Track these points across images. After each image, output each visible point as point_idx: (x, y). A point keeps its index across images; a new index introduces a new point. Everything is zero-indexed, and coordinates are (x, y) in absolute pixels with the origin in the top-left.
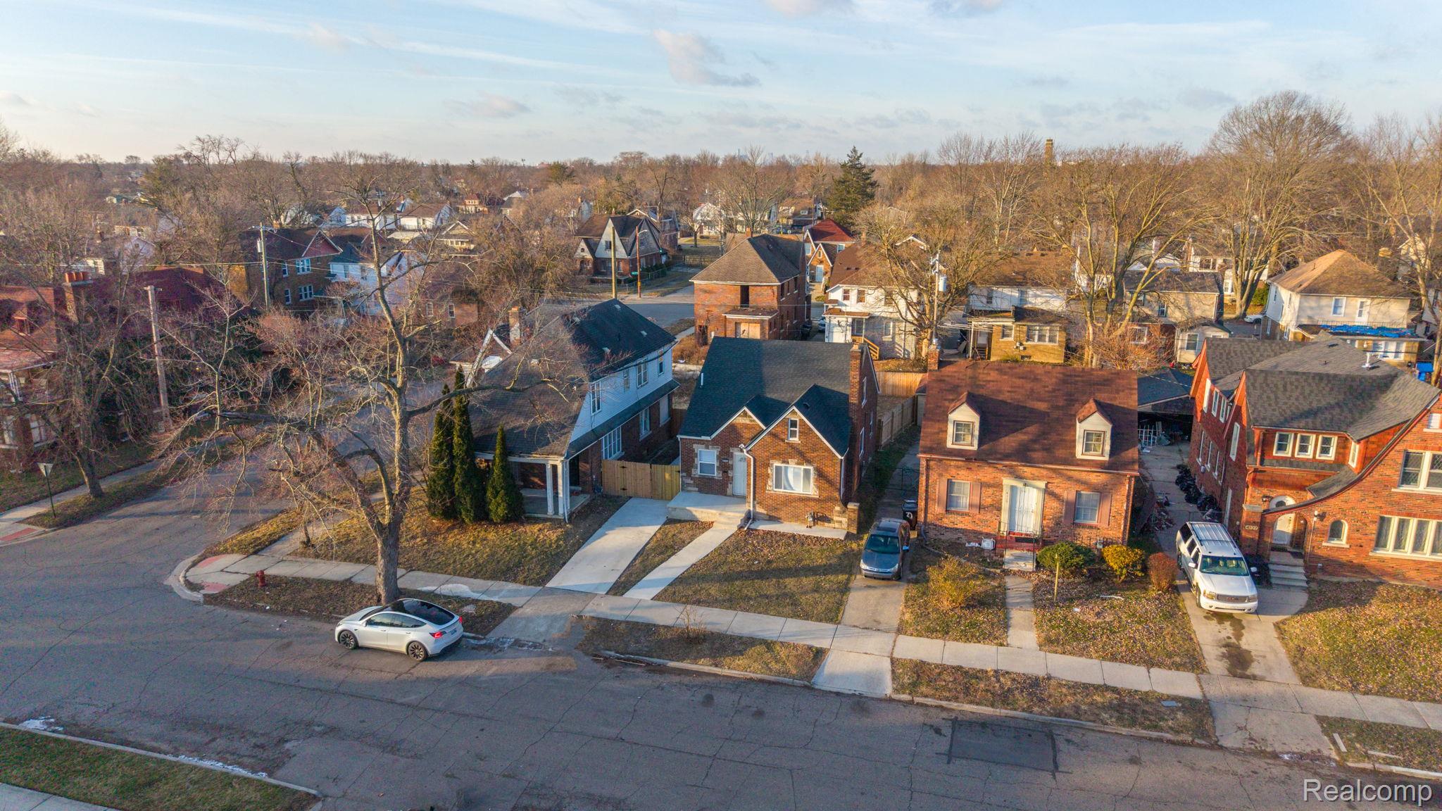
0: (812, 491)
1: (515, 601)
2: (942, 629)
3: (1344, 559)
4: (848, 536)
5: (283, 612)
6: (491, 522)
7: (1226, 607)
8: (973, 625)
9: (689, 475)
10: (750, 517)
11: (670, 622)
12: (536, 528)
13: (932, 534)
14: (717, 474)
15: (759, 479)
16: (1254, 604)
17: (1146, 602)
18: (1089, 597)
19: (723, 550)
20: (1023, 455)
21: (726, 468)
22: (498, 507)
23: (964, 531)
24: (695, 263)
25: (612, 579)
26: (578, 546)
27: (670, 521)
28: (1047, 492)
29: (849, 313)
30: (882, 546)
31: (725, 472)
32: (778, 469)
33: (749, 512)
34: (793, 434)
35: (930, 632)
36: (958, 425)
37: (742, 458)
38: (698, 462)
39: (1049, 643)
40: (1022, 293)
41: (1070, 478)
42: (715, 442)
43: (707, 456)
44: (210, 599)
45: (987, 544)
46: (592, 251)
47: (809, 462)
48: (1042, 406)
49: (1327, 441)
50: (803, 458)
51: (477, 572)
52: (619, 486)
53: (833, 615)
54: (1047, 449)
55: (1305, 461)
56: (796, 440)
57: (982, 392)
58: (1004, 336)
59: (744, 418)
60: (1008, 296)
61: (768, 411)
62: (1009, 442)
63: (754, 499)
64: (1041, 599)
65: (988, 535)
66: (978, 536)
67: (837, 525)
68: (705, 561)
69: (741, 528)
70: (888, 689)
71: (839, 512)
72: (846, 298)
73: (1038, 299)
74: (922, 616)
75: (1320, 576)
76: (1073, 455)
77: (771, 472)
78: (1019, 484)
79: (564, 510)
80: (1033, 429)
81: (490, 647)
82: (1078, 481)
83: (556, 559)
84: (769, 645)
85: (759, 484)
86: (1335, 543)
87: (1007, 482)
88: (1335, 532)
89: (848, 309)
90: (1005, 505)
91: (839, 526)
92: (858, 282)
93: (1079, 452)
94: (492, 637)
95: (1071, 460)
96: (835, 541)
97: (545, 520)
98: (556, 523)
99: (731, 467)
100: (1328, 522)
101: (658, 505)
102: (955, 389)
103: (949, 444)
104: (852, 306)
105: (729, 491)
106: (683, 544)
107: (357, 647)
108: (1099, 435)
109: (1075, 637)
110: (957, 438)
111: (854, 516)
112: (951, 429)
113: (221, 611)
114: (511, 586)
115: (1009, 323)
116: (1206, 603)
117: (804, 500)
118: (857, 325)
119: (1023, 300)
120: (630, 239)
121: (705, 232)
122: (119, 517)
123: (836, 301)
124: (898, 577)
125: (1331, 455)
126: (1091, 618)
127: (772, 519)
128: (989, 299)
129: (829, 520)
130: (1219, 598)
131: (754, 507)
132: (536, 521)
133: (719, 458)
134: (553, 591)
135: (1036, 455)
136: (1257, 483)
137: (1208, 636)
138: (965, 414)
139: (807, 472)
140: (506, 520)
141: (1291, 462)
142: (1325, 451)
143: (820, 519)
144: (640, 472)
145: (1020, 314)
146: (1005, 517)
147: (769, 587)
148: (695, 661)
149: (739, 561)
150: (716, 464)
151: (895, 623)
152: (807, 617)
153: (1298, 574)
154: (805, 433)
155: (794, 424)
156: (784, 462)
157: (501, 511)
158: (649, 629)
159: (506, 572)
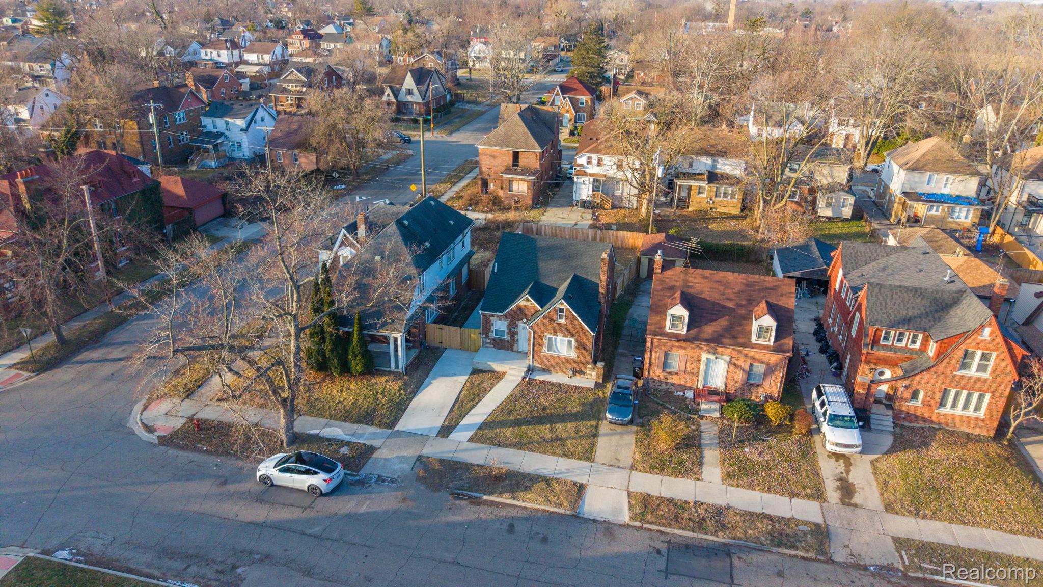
0: (573, 354)
1: (376, 443)
2: (659, 466)
3: (918, 414)
4: (597, 385)
5: (215, 453)
6: (352, 375)
7: (841, 450)
8: (680, 463)
9: (487, 337)
10: (530, 370)
11: (481, 462)
12: (384, 379)
13: (652, 385)
14: (507, 337)
15: (537, 344)
16: (859, 449)
17: (788, 444)
18: (755, 439)
19: (512, 400)
20: (716, 341)
21: (513, 334)
22: (357, 365)
23: (674, 385)
24: (472, 98)
25: (439, 423)
26: (414, 393)
27: (476, 372)
28: (731, 363)
29: (591, 175)
30: (619, 400)
31: (513, 336)
32: (550, 339)
33: (529, 365)
34: (561, 317)
35: (652, 469)
36: (674, 317)
37: (525, 331)
38: (493, 328)
39: (729, 477)
40: (714, 161)
41: (746, 355)
42: (505, 317)
43: (500, 325)
44: (165, 441)
45: (689, 394)
46: (396, 96)
47: (573, 335)
48: (730, 305)
49: (915, 336)
50: (569, 333)
51: (347, 417)
52: (438, 340)
53: (588, 455)
54: (734, 337)
55: (900, 349)
56: (563, 321)
57: (690, 291)
58: (699, 193)
59: (526, 301)
60: (703, 163)
61: (543, 295)
62: (709, 330)
63: (533, 358)
64: (726, 442)
65: (689, 388)
66: (684, 388)
67: (589, 377)
68: (501, 408)
69: (524, 378)
70: (626, 517)
71: (591, 369)
72: (589, 163)
73: (726, 166)
74: (646, 455)
75: (902, 422)
76: (750, 339)
77: (545, 341)
78: (712, 357)
79: (402, 366)
80: (723, 322)
81: (362, 483)
82: (751, 358)
83: (400, 407)
84: (547, 481)
85: (537, 348)
86: (913, 403)
87: (705, 356)
88: (915, 396)
89: (591, 171)
90: (702, 372)
91: (589, 378)
92: (596, 151)
93: (754, 339)
94: (364, 472)
95: (748, 344)
96: (588, 389)
97: (390, 373)
98: (397, 376)
99: (516, 333)
100: (911, 391)
101: (465, 355)
102: (672, 288)
103: (668, 329)
104: (594, 169)
105: (515, 349)
106: (486, 392)
107: (272, 485)
108: (768, 329)
109: (746, 474)
110: (673, 325)
111: (601, 372)
112: (668, 319)
113: (172, 452)
114: (371, 429)
115: (703, 184)
116: (829, 447)
117: (568, 361)
118: (596, 186)
119: (714, 166)
120: (423, 87)
121: (477, 66)
122: (81, 363)
123: (582, 165)
124: (631, 423)
125: (917, 346)
126: (756, 458)
127: (545, 371)
128: (691, 165)
129: (584, 374)
130: (837, 445)
131: (533, 362)
132: (383, 373)
133: (508, 327)
134: (400, 433)
135: (726, 341)
136: (868, 362)
137: (829, 470)
138: (680, 311)
139: (570, 343)
140: (362, 374)
141: (891, 348)
142: (914, 342)
143: (576, 372)
144: (450, 333)
145: (713, 177)
146: (701, 378)
147: (545, 431)
148: (500, 494)
149: (524, 409)
150: (506, 331)
151: (629, 462)
152: (572, 456)
153: (888, 423)
154: (570, 318)
155: (561, 311)
156: (554, 335)
157: (359, 368)
158: (466, 467)
159: (366, 418)
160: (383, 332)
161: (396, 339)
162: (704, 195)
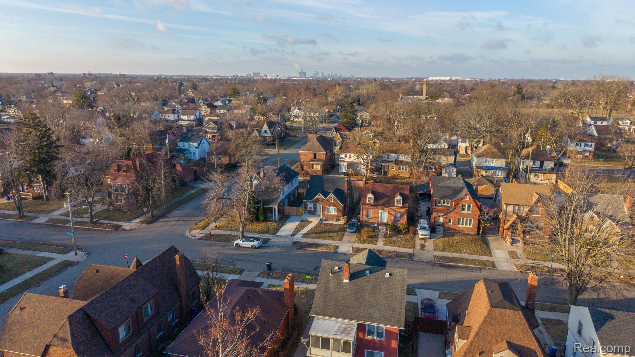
0: (336, 213)
1: (270, 238)
2: (364, 242)
3: (452, 227)
4: (344, 224)
5: (218, 241)
6: (259, 221)
7: (423, 237)
8: (370, 241)
9: (306, 210)
10: (321, 220)
11: (305, 241)
12: (271, 223)
13: (363, 223)
14: (313, 210)
15: (324, 211)
16: (429, 236)
17: (407, 237)
18: (396, 236)
19: (315, 227)
20: (383, 206)
21: (315, 208)
22: (261, 217)
23: (371, 222)
25: (291, 233)
26: (281, 226)
27: (302, 221)
28: (389, 213)
29: (347, 162)
30: (351, 226)
32: (328, 208)
33: (321, 218)
34: (331, 200)
35: (361, 242)
36: (369, 198)
37: (319, 206)
38: (308, 207)
39: (385, 244)
40: (398, 156)
41: (393, 210)
42: (312, 202)
43: (310, 205)
44: (199, 239)
45: (376, 225)
46: (259, 134)
47: (335, 206)
48: (388, 194)
49: (448, 202)
50: (334, 205)
51: (260, 232)
52: (288, 212)
53: (340, 240)
54: (389, 204)
55: (444, 206)
56: (332, 201)
57: (375, 190)
58: (392, 168)
59: (320, 196)
60: (393, 156)
61: (325, 194)
62: (381, 202)
63: (322, 216)
64: (386, 236)
65: (376, 223)
66: (374, 223)
68: (311, 229)
69: (319, 222)
70: (351, 252)
71: (342, 218)
72: (346, 157)
73: (403, 158)
74: (360, 239)
75: (447, 231)
76: (394, 204)
77: (326, 209)
78: (382, 211)
79: (277, 218)
80: (386, 199)
82: (395, 211)
83: (277, 230)
84: (327, 245)
85: (323, 212)
86: (449, 224)
87: (380, 211)
88: (450, 222)
89: (346, 160)
90: (380, 217)
91: (342, 222)
92: (348, 152)
93: (395, 204)
94: (267, 245)
95: (394, 206)
96: (341, 225)
97: (272, 221)
98: (275, 221)
99: (316, 208)
100: (448, 219)
101: (298, 217)
102: (369, 190)
103: (367, 202)
104: (347, 159)
105: (316, 214)
106: (306, 226)
107: (239, 247)
108: (400, 200)
109: (391, 243)
110: (369, 201)
111: (346, 219)
112: (367, 199)
114: (268, 235)
115: (393, 165)
116: (420, 236)
117: (334, 216)
118: (349, 166)
119: (398, 158)
120: (272, 130)
121: (295, 120)
122: (161, 222)
123: (343, 158)
124: (355, 232)
125: (449, 205)
126: (395, 240)
127: (326, 220)
128: (388, 158)
129: (340, 220)
130: (422, 235)
132: (270, 221)
133: (313, 206)
134: (278, 236)
135: (386, 205)
136: (435, 212)
137: (418, 243)
138: (370, 195)
139: (335, 209)
140: (263, 221)
141: (441, 206)
142: (448, 204)
143: (338, 220)
144: (293, 209)
145: (397, 162)
146: (380, 219)
147: (327, 235)
148: (312, 248)
149: (319, 230)
150: (312, 207)
151: (354, 241)
152: (335, 240)
153: (442, 231)
154: (334, 200)
155: (332, 198)
157: (262, 219)
158: (301, 243)
159: (267, 232)
160: (270, 206)
161: (275, 208)
162: (394, 170)
